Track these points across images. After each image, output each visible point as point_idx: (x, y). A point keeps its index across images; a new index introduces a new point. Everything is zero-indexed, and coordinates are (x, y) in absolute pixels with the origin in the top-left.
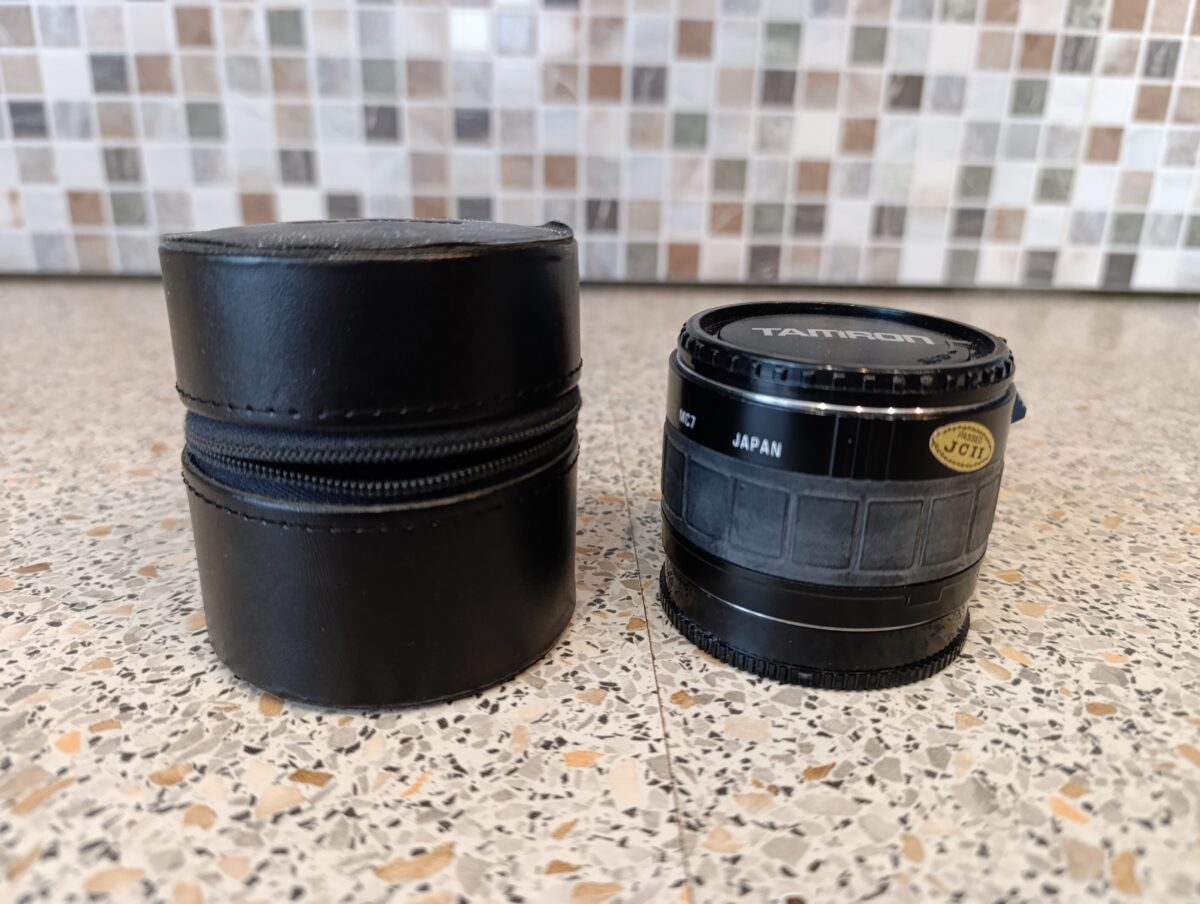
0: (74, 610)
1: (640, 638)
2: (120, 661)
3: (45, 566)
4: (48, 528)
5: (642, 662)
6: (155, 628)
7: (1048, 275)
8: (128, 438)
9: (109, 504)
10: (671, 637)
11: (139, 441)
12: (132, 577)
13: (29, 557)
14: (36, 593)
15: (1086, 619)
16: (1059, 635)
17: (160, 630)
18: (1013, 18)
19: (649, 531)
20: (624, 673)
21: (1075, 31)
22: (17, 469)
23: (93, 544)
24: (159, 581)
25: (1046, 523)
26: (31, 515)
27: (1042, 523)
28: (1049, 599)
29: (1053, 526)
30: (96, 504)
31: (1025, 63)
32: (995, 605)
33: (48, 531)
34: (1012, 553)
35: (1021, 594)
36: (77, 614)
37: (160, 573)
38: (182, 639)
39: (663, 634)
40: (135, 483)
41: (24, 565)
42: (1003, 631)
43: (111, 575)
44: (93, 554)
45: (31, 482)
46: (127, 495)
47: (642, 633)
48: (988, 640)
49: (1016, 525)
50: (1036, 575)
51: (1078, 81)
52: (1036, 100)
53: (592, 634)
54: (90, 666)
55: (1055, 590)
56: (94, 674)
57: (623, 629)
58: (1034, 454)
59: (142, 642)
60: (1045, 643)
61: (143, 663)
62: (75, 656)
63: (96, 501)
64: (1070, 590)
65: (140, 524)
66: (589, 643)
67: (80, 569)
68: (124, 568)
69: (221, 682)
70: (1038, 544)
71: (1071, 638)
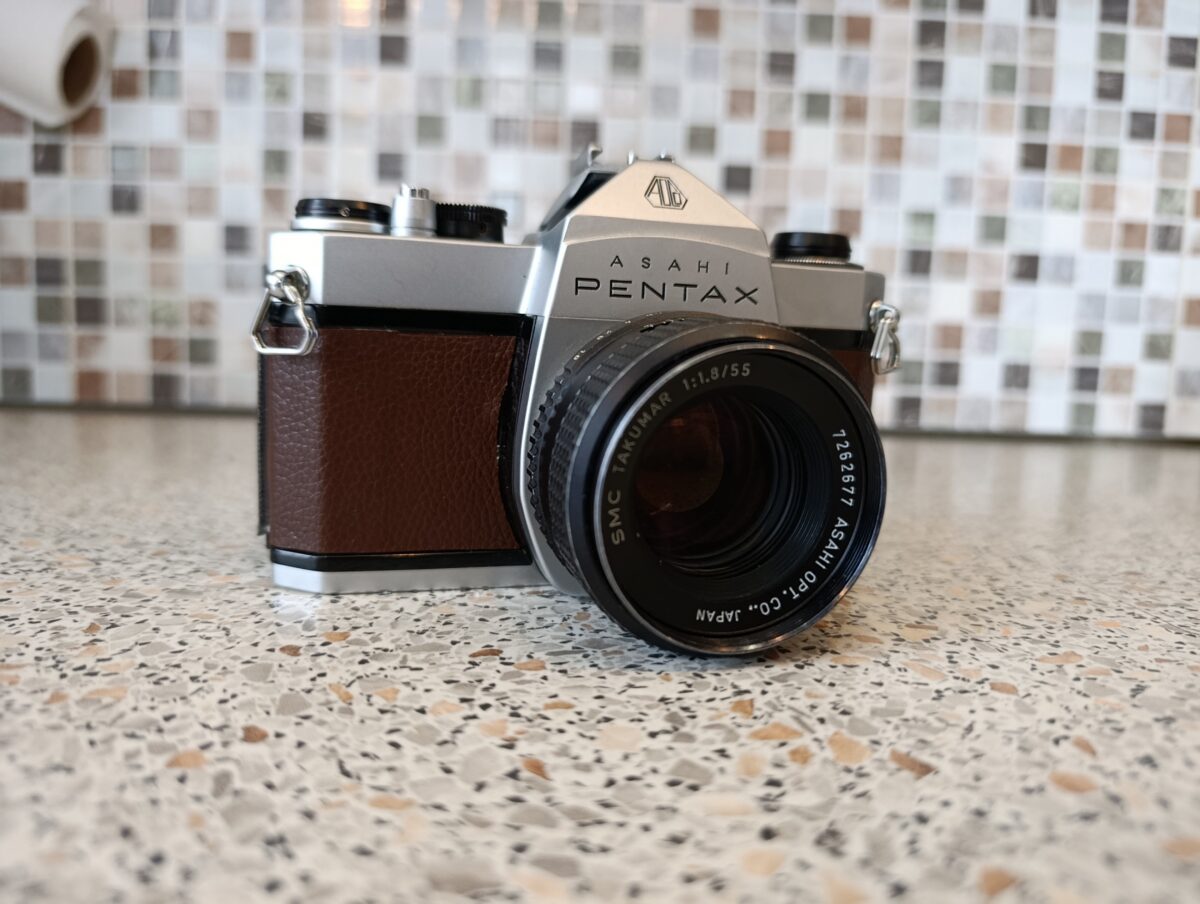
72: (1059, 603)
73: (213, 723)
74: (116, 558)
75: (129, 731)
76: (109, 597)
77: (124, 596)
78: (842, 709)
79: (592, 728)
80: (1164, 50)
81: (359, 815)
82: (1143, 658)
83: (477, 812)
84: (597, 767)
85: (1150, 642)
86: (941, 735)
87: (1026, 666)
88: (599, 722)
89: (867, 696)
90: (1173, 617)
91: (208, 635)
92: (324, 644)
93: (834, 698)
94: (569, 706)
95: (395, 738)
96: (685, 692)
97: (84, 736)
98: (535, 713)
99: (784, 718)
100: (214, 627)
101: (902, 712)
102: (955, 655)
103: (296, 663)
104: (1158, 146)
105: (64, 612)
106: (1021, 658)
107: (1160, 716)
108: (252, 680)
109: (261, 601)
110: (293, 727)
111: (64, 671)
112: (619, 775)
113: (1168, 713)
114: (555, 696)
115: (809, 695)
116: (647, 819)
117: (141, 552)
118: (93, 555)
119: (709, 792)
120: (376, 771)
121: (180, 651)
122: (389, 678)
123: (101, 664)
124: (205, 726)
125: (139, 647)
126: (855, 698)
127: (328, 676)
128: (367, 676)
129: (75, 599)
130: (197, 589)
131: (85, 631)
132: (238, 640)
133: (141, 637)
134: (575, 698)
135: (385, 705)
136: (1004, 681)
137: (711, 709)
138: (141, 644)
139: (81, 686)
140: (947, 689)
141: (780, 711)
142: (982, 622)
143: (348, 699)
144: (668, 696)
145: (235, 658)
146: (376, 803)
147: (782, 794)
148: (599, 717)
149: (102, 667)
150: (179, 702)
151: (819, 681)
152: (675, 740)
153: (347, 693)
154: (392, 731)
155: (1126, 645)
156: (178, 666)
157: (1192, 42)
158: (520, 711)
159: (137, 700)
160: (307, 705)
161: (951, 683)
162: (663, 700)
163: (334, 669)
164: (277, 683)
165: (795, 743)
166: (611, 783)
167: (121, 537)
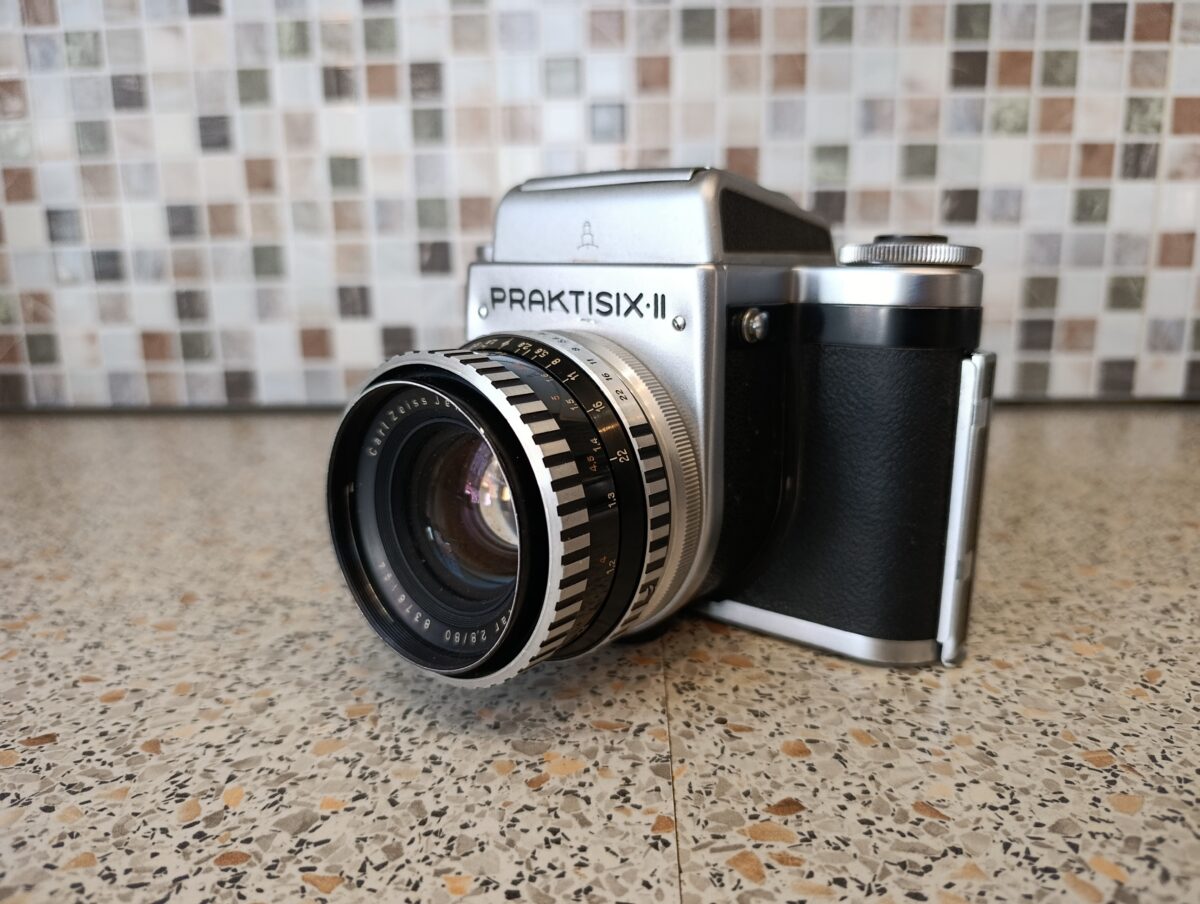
0: (70, 792)
1: (666, 844)
2: (104, 859)
3: (51, 738)
4: (64, 691)
5: (666, 876)
6: (146, 818)
7: (1128, 385)
8: (159, 587)
9: (127, 664)
10: (702, 842)
11: (172, 590)
12: (134, 753)
13: (40, 725)
14: (36, 770)
15: (1192, 817)
16: (1161, 840)
17: (151, 820)
18: (1068, 128)
19: (685, 702)
20: (645, 890)
21: (1135, 138)
22: (47, 621)
23: (103, 713)
24: (160, 759)
25: (1140, 687)
26: (51, 676)
27: (1134, 687)
28: (1147, 789)
29: (1148, 691)
30: (115, 664)
31: (1085, 171)
32: (1082, 799)
33: (61, 695)
34: (1100, 727)
35: (1113, 783)
36: (73, 798)
37: (163, 748)
38: (170, 833)
39: (694, 837)
40: (157, 639)
41: (32, 736)
42: (1093, 835)
43: (113, 750)
44: (101, 724)
45: (57, 638)
46: (148, 654)
47: (669, 837)
48: (1075, 848)
49: (1105, 690)
50: (1129, 758)
51: (1140, 188)
52: (1098, 208)
53: (612, 836)
54: (73, 864)
55: (1153, 777)
56: (75, 874)
57: (648, 831)
58: (1121, 597)
59: (130, 835)
60: (1143, 852)
61: (126, 861)
62: (60, 849)
63: (116, 660)
64: (1171, 777)
65: (153, 688)
66: (608, 849)
67: (85, 742)
68: (129, 742)
69: (202, 889)
70: (1131, 715)
71: (1174, 844)
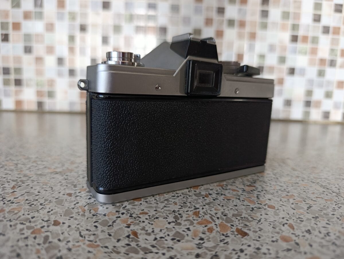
72: (291, 178)
73: (45, 219)
74: (22, 163)
75: (21, 222)
76: (19, 176)
77: (24, 176)
78: (224, 214)
79: (153, 221)
80: (333, 8)
81: (84, 249)
82: (313, 197)
83: (117, 249)
84: (152, 234)
85: (316, 191)
86: (251, 223)
87: (279, 200)
88: (154, 219)
89: (232, 210)
90: (323, 182)
91: (47, 189)
92: (79, 193)
93: (222, 210)
94: (147, 213)
95: (96, 224)
96: (180, 208)
97: (9, 223)
98: (137, 216)
99: (207, 217)
100: (48, 187)
101: (241, 215)
102: (259, 196)
103: (71, 199)
104: (330, 36)
105: (6, 182)
106: (277, 197)
107: (314, 216)
108: (58, 204)
109: (62, 178)
110: (68, 221)
111: (5, 202)
112: (158, 237)
113: (317, 215)
114: (143, 210)
115: (215, 209)
116: (164, 251)
117: (30, 161)
118: (16, 162)
119: (183, 242)
120: (90, 235)
121: (38, 195)
122: (96, 204)
123: (15, 199)
124: (43, 220)
125: (26, 194)
126: (228, 210)
127: (79, 203)
128: (91, 203)
129: (9, 177)
130: (45, 174)
131: (12, 188)
132: (55, 191)
133: (27, 190)
134: (149, 211)
135: (95, 213)
136: (272, 205)
137: (187, 214)
138: (27, 193)
139: (9, 207)
140: (255, 207)
141: (207, 215)
142: (268, 184)
143: (84, 211)
144: (175, 210)
145: (53, 197)
146: (89, 246)
147: (204, 243)
148: (155, 217)
149: (15, 200)
150: (36, 212)
151: (219, 205)
152: (175, 225)
153: (84, 209)
154: (95, 222)
155: (308, 192)
156: (37, 200)
157: (341, 5)
158: (133, 215)
159: (24, 212)
160: (72, 213)
161: (257, 205)
162: (174, 211)
163: (81, 201)
164: (65, 206)
165: (210, 226)
166: (156, 239)
167: (24, 156)
